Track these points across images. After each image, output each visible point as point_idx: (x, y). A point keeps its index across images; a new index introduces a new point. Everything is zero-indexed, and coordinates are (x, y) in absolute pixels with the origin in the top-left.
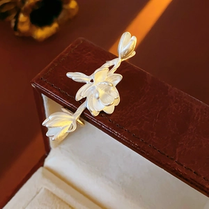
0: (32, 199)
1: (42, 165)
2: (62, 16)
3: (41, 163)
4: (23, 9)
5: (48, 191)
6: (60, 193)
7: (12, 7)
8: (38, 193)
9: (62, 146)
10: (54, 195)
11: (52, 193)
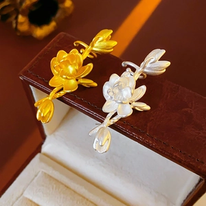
0: (31, 182)
1: (40, 152)
2: (59, 15)
3: (38, 150)
4: (20, 10)
5: (45, 173)
6: (56, 174)
7: (13, 9)
8: (36, 176)
9: (57, 133)
10: (51, 177)
11: (49, 175)
